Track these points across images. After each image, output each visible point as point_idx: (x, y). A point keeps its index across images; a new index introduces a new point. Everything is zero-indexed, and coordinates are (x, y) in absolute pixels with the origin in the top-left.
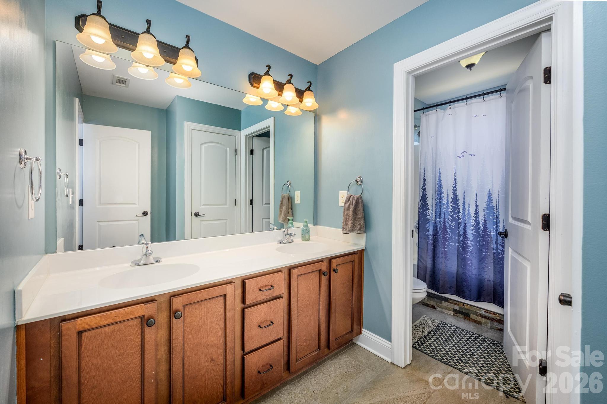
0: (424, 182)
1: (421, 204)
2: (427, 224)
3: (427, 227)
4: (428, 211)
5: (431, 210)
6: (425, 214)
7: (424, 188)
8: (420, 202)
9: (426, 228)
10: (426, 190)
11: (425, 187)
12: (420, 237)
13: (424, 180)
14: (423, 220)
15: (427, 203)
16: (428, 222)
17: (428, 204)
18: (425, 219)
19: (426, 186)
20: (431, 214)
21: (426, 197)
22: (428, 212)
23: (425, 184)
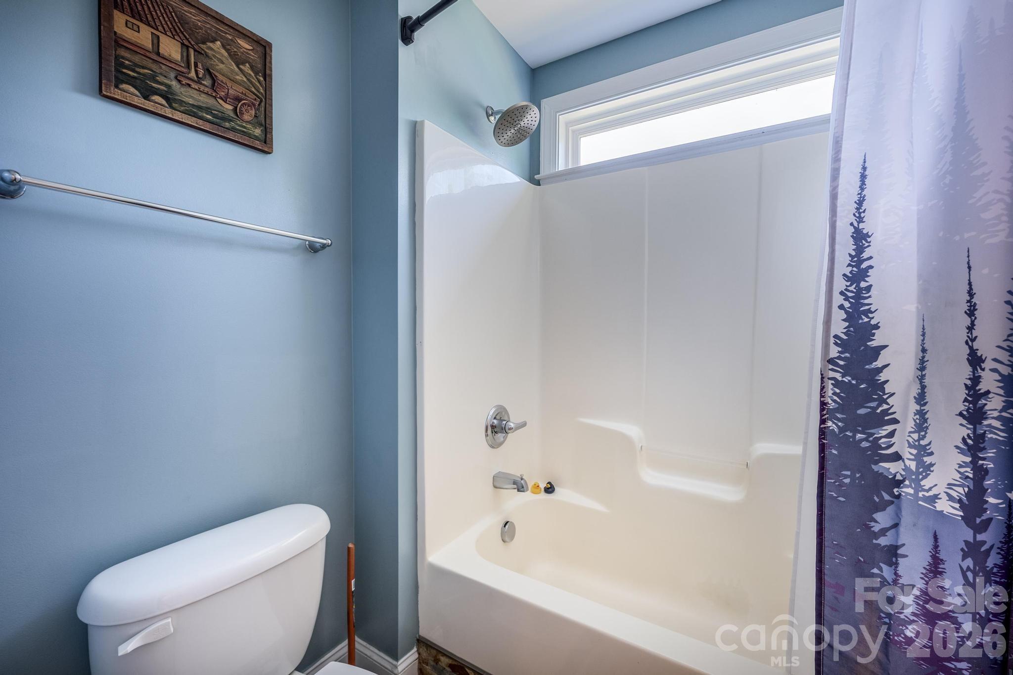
0: (860, 250)
1: (837, 383)
2: (882, 506)
3: (883, 532)
4: (890, 428)
5: (909, 423)
6: (865, 444)
7: (859, 290)
8: (832, 374)
9: (877, 535)
10: (875, 300)
11: (863, 285)
12: (827, 578)
13: (860, 238)
14: (847, 481)
15: (882, 377)
16: (887, 497)
17: (888, 388)
18: (861, 478)
19: (872, 278)
20: (908, 453)
21: (872, 344)
22: (891, 434)
23: (861, 261)
